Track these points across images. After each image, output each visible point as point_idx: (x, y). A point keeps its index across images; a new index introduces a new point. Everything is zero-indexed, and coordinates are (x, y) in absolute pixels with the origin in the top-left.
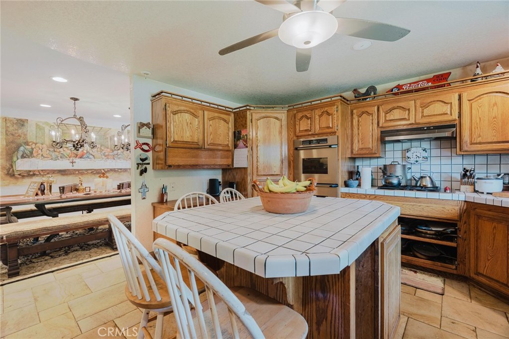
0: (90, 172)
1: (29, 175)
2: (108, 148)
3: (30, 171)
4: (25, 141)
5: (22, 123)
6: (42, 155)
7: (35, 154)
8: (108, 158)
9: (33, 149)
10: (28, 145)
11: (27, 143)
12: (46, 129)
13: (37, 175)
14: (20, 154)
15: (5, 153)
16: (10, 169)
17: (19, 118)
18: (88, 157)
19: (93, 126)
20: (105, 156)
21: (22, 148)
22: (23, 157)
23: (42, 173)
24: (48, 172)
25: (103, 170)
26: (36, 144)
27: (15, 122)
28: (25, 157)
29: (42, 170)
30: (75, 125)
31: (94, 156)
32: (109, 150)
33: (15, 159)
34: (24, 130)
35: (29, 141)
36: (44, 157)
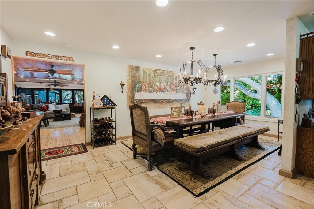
0: (166, 101)
1: (140, 102)
2: (174, 85)
3: (141, 100)
4: (138, 81)
5: (137, 68)
6: (146, 90)
7: (143, 89)
8: (174, 92)
9: (142, 86)
10: (140, 83)
11: (139, 82)
12: (147, 72)
13: (144, 102)
14: (137, 88)
15: (130, 89)
16: (132, 98)
17: (136, 66)
18: (165, 91)
19: (168, 70)
20: (173, 90)
21: (137, 85)
22: (138, 91)
23: (146, 102)
24: (148, 100)
25: (172, 99)
26: (143, 82)
27: (135, 68)
28: (139, 91)
29: (146, 100)
30: (159, 70)
31: (167, 90)
32: (174, 86)
33: (135, 92)
34: (139, 74)
35: (141, 80)
36: (147, 91)
